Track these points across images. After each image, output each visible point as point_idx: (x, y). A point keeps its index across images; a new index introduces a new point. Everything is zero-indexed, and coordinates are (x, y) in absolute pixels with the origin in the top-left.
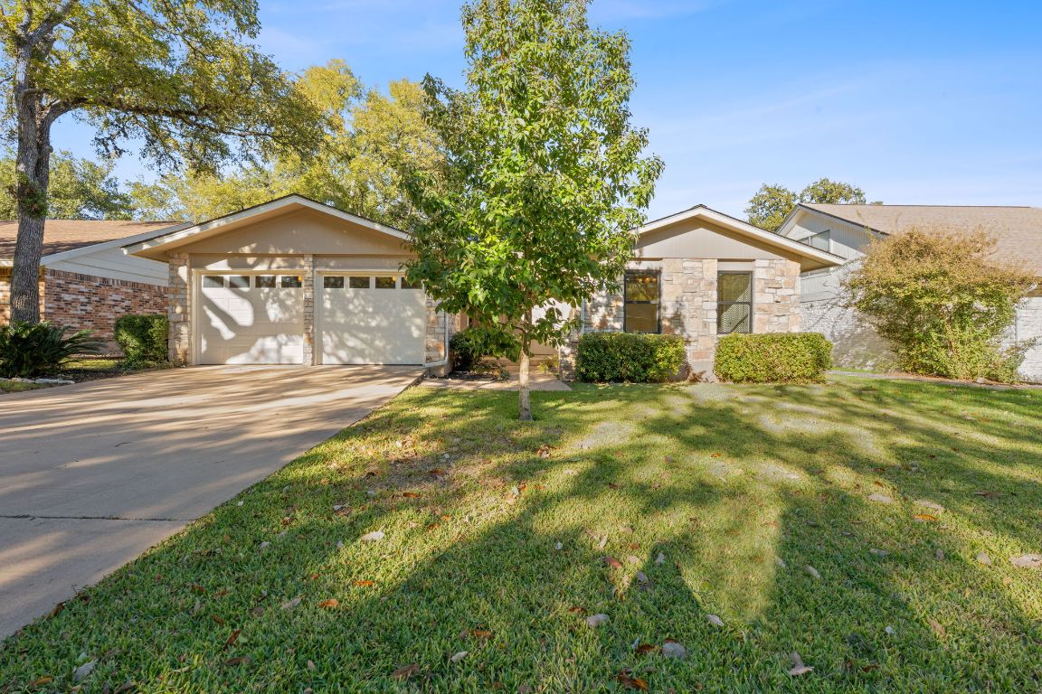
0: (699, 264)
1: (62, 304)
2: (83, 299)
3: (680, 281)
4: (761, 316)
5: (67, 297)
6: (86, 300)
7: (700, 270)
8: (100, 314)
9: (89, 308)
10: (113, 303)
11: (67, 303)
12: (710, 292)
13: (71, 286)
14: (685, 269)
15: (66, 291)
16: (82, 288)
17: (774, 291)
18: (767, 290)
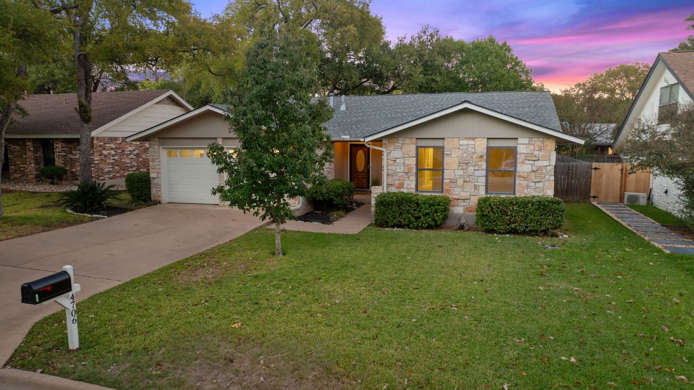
0: (471, 142)
1: (103, 157)
2: (113, 152)
3: (457, 154)
4: (521, 182)
5: (105, 152)
6: (115, 153)
7: (473, 146)
8: (123, 160)
9: (116, 158)
10: (129, 153)
11: (105, 156)
12: (480, 163)
13: (107, 145)
14: (461, 145)
15: (104, 149)
16: (112, 146)
17: (532, 162)
18: (526, 162)
